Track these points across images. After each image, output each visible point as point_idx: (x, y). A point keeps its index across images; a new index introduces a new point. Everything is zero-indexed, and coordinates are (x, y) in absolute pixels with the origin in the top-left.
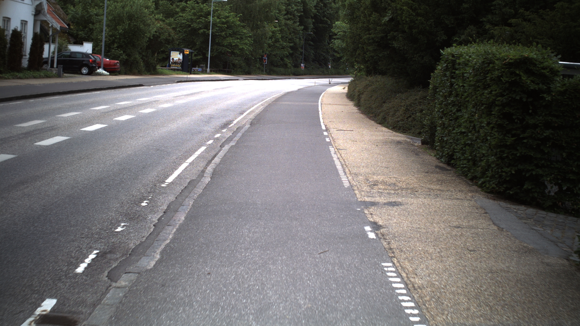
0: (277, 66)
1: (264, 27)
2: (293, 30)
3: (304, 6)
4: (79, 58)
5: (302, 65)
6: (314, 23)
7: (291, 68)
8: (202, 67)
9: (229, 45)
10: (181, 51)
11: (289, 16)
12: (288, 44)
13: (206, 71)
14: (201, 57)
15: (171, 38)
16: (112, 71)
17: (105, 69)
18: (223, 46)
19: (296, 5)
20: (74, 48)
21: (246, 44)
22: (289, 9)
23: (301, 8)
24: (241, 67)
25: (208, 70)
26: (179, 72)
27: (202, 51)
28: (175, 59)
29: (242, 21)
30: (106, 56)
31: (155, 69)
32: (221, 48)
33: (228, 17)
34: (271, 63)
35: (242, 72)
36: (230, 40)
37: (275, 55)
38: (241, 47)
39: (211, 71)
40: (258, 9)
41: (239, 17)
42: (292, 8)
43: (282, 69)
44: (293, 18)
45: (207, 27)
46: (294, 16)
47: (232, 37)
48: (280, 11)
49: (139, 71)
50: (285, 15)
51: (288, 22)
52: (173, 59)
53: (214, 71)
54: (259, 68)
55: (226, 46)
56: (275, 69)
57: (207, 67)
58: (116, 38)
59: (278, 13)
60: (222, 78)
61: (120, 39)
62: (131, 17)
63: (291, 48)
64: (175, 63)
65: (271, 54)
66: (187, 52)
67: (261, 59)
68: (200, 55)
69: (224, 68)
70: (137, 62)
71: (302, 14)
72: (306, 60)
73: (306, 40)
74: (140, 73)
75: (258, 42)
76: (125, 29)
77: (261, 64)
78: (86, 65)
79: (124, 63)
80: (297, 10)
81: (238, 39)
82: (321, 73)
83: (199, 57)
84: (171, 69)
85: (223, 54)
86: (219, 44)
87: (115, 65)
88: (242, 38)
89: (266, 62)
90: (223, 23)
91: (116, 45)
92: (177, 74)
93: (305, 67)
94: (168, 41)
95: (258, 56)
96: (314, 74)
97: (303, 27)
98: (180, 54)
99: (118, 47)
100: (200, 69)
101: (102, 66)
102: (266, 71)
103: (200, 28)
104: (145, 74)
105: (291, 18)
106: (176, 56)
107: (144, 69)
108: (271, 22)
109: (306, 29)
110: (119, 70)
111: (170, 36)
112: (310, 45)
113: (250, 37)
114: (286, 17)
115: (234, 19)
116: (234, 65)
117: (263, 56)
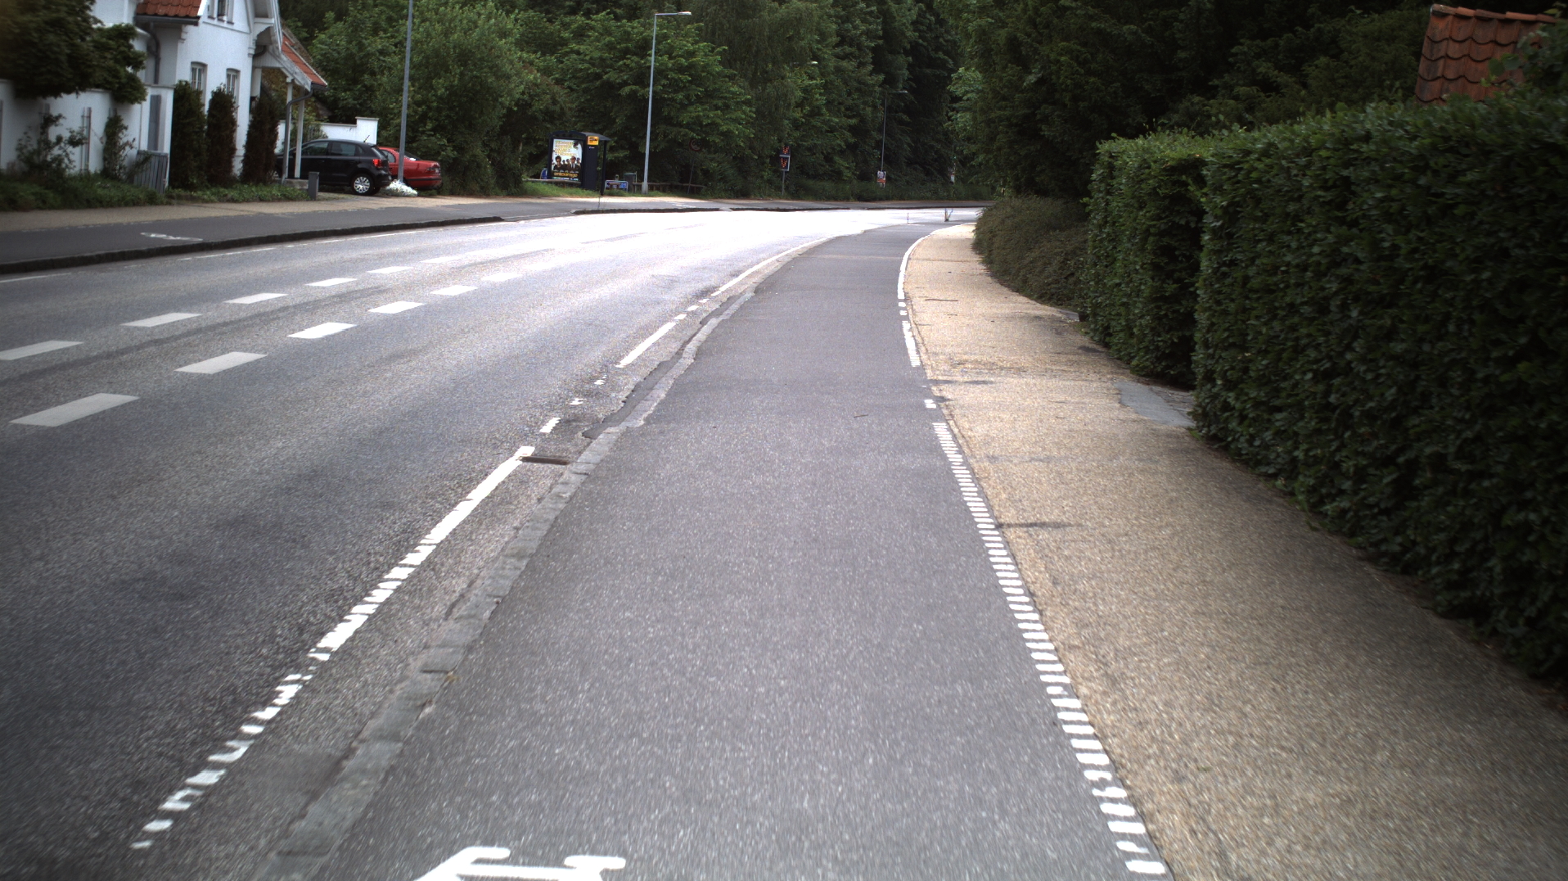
0: (816, 177)
1: (783, 78)
2: (856, 84)
3: (884, 23)
4: (349, 155)
5: (881, 174)
6: (910, 67)
7: (850, 182)
8: (629, 179)
9: (694, 123)
10: (580, 140)
11: (848, 49)
12: (844, 119)
13: (640, 187)
14: (627, 153)
15: (557, 108)
16: (424, 187)
17: (407, 182)
18: (680, 125)
19: (864, 21)
20: (335, 133)
21: (737, 121)
22: (848, 31)
23: (877, 27)
24: (724, 179)
25: (645, 184)
26: (574, 190)
27: (629, 139)
28: (564, 158)
29: (727, 62)
30: (410, 151)
31: (518, 182)
32: (675, 130)
33: (692, 54)
34: (801, 169)
35: (726, 190)
36: (697, 111)
37: (809, 149)
38: (724, 128)
39: (651, 188)
40: (766, 32)
41: (719, 53)
42: (856, 28)
43: (828, 185)
44: (857, 53)
45: (641, 79)
46: (860, 47)
47: (702, 103)
48: (823, 36)
49: (482, 188)
50: (837, 45)
51: (844, 64)
52: (558, 158)
53: (658, 189)
54: (769, 182)
55: (688, 126)
56: (811, 183)
57: (642, 180)
58: (429, 108)
59: (818, 42)
60: (679, 206)
61: (439, 110)
62: (464, 57)
63: (853, 129)
64: (565, 167)
65: (799, 145)
66: (594, 140)
67: (776, 160)
68: (622, 148)
69: (682, 181)
70: (479, 166)
71: (881, 42)
72: (890, 162)
73: (889, 109)
74: (484, 192)
75: (767, 116)
76: (452, 86)
77: (775, 171)
78: (365, 173)
79: (449, 167)
80: (867, 33)
81: (717, 108)
82: (929, 195)
83: (621, 154)
84: (557, 184)
85: (680, 145)
86: (668, 121)
87: (430, 172)
88: (727, 107)
89: (787, 167)
90: (681, 70)
91: (429, 126)
92: (571, 195)
93: (888, 178)
94: (550, 116)
95: (767, 152)
96: (910, 198)
97: (881, 77)
98: (575, 145)
99: (433, 129)
100: (625, 184)
101: (401, 174)
102: (787, 188)
103: (625, 83)
104: (497, 195)
105: (851, 54)
106: (566, 151)
107: (492, 181)
108: (801, 65)
109: (890, 81)
110: (439, 183)
111: (555, 102)
112: (901, 122)
113: (748, 103)
114: (838, 50)
115: (708, 57)
116: (706, 173)
117: (779, 152)
